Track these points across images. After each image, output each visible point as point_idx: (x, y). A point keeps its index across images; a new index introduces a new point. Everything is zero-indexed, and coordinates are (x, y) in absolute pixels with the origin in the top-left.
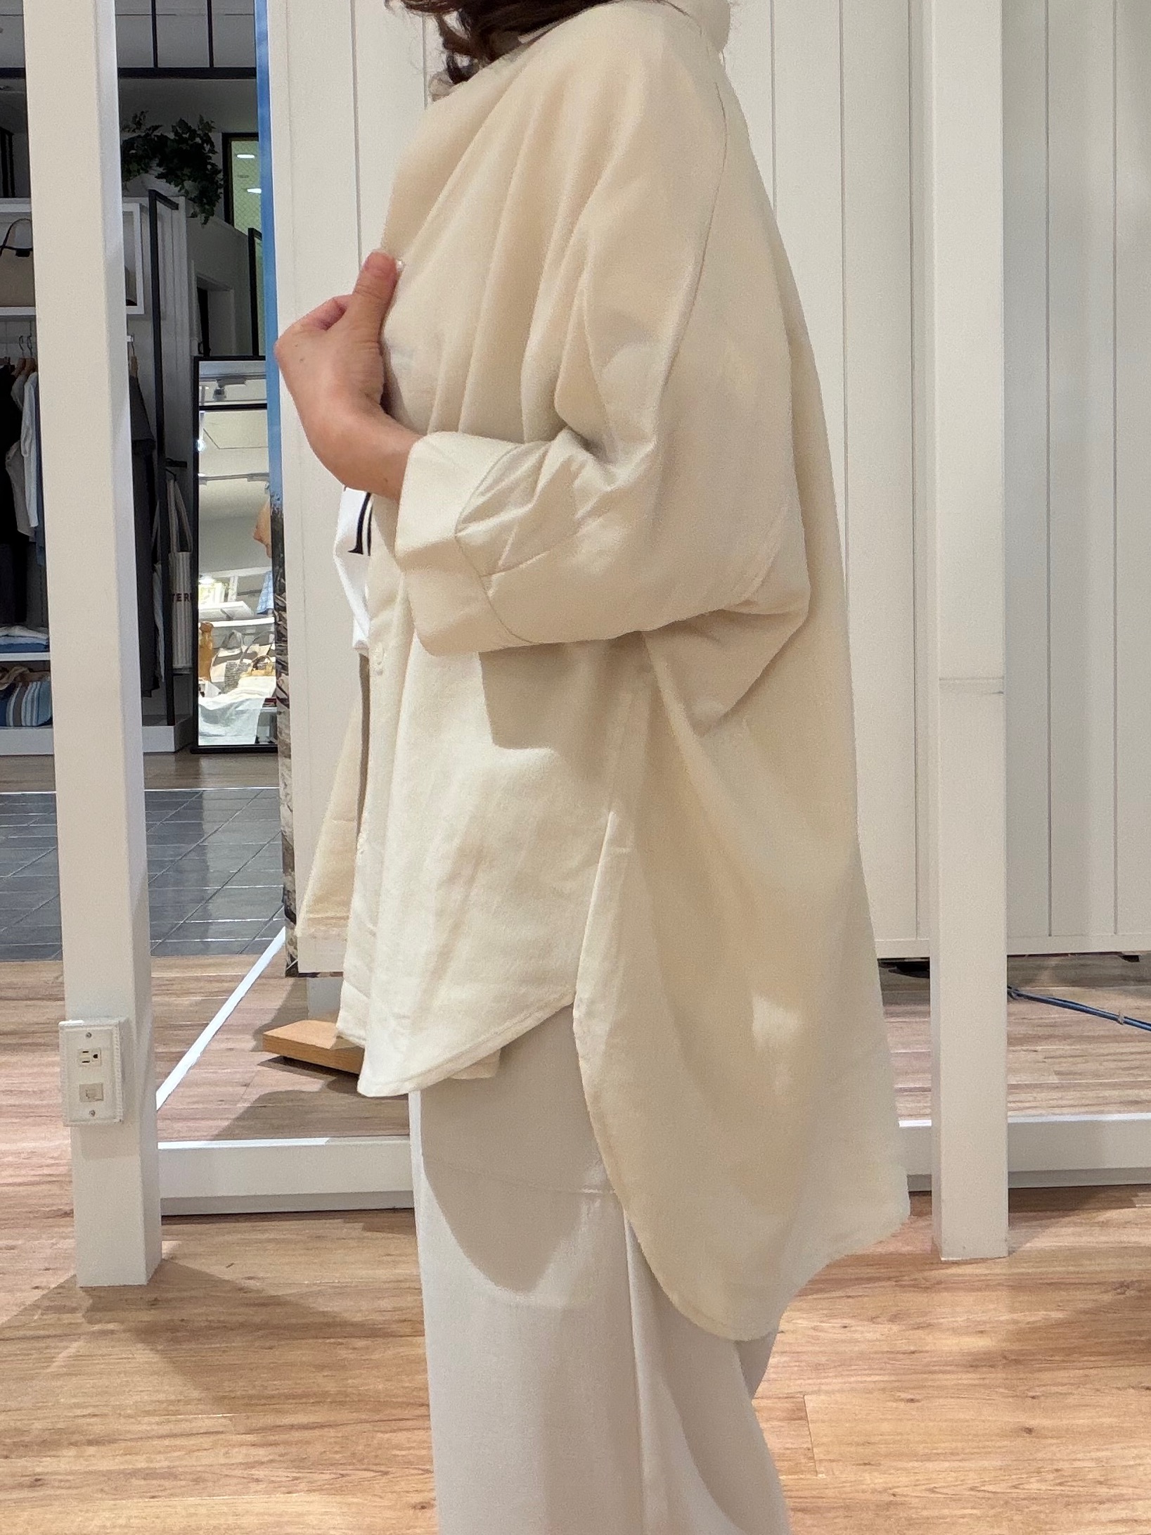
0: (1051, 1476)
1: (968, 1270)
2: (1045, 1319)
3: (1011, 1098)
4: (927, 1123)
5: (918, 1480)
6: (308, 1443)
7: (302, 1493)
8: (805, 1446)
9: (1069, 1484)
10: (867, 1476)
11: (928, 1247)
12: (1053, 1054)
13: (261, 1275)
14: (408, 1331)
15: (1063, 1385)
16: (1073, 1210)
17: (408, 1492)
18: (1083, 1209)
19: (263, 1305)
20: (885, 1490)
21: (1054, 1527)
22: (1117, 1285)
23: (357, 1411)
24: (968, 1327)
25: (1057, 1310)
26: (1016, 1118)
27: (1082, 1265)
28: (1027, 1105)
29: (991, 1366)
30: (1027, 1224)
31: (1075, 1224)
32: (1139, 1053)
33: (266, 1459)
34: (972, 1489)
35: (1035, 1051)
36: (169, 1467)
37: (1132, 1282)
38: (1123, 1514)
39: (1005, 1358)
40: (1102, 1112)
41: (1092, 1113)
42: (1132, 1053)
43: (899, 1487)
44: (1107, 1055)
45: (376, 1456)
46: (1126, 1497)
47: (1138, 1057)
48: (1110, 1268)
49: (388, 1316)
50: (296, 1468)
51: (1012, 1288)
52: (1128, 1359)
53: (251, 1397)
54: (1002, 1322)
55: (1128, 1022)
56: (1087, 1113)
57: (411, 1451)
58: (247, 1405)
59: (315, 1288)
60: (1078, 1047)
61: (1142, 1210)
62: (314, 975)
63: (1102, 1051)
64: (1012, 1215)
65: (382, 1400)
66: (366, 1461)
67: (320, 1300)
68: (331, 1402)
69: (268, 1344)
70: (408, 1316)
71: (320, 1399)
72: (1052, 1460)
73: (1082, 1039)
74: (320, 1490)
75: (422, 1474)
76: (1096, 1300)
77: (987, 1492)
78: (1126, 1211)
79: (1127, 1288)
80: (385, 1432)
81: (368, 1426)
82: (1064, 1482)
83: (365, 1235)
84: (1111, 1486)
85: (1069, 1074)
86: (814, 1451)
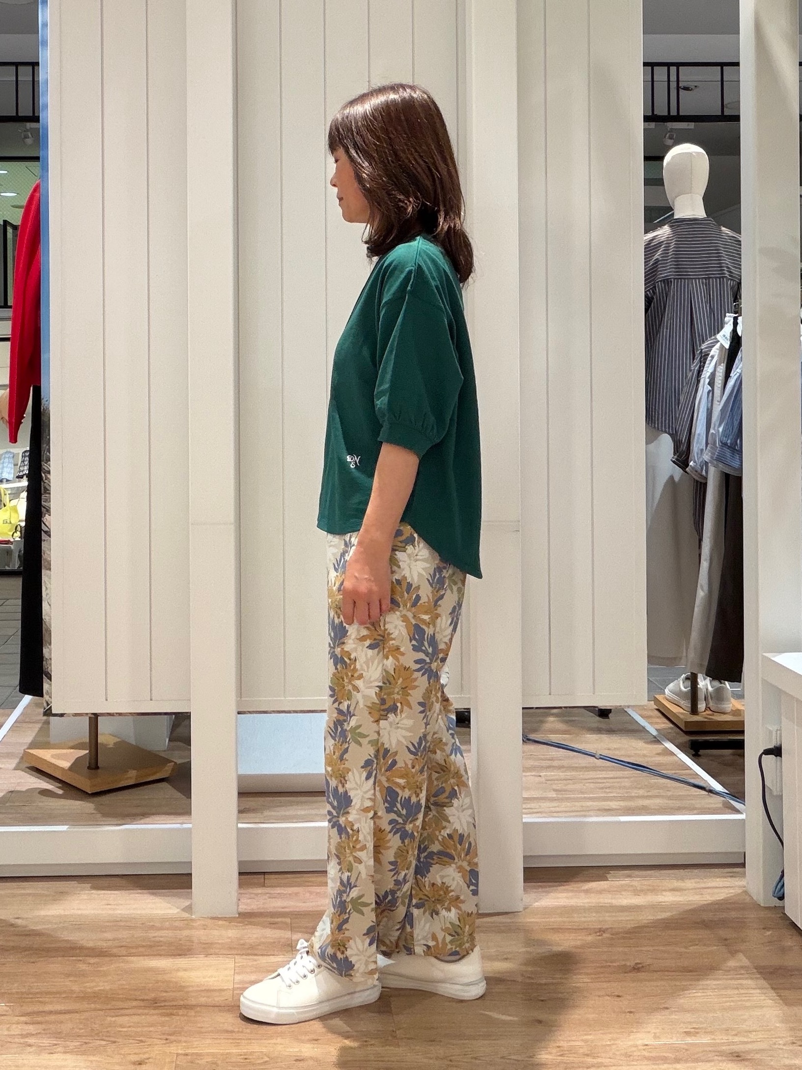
0: (554, 1051)
1: (498, 919)
2: (549, 951)
3: (524, 806)
5: (466, 1052)
6: (62, 1022)
7: (59, 1054)
8: (391, 1029)
9: (568, 1055)
10: (432, 1048)
12: (552, 778)
13: (26, 916)
14: (124, 953)
15: (562, 993)
16: (568, 882)
17: (130, 1054)
18: (571, 882)
19: (29, 935)
20: (445, 1058)
22: (597, 930)
23: (95, 1002)
24: (498, 955)
25: (557, 945)
26: (527, 819)
27: (572, 917)
28: (536, 810)
29: (512, 981)
30: (535, 890)
31: (567, 890)
32: (610, 778)
33: (34, 1033)
34: (502, 1058)
35: (540, 776)
37: (607, 929)
39: (523, 975)
40: (585, 816)
41: (579, 816)
42: (605, 778)
43: (454, 1055)
44: (589, 779)
45: (108, 1031)
46: (605, 1064)
47: (608, 780)
48: (592, 919)
49: (110, 943)
50: (57, 1038)
52: (605, 977)
53: (22, 993)
54: (520, 952)
55: (602, 758)
56: (574, 816)
57: (130, 1029)
58: (19, 998)
59: (62, 925)
60: (569, 774)
61: (613, 882)
62: (62, 715)
63: (585, 777)
64: (526, 884)
65: (109, 996)
66: (100, 1035)
67: (65, 933)
68: (76, 997)
69: (31, 960)
70: (124, 944)
71: (69, 995)
73: (572, 768)
74: (71, 1052)
75: (138, 1043)
76: (582, 940)
77: (514, 1060)
78: (602, 882)
79: (604, 932)
80: (113, 1017)
81: (100, 1012)
82: (562, 1054)
83: (92, 891)
84: (594, 1058)
85: (565, 791)
86: (397, 1033)
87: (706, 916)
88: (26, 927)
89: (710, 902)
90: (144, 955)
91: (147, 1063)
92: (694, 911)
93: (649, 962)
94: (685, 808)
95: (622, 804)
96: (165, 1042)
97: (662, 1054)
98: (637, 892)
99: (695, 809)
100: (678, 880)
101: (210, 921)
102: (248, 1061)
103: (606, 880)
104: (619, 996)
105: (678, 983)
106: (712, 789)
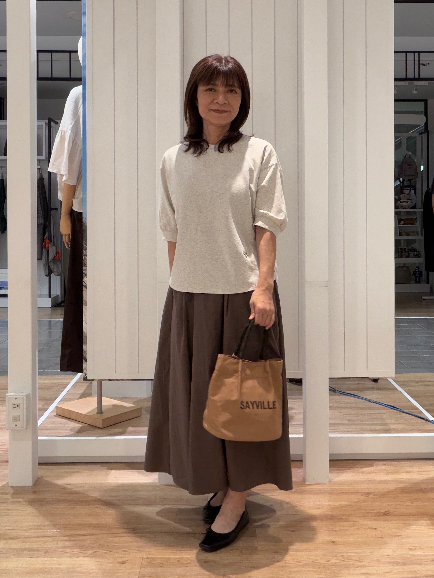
0: (340, 558)
1: (315, 487)
2: (341, 504)
3: (331, 428)
4: (301, 436)
5: (295, 558)
6: (85, 540)
7: (82, 557)
9: (347, 561)
10: (276, 556)
11: (301, 479)
12: (347, 413)
13: (72, 483)
14: (122, 503)
15: (346, 527)
16: (352, 467)
17: (118, 558)
18: (356, 467)
19: (72, 494)
21: (340, 575)
22: (366, 493)
23: (102, 530)
24: (314, 506)
25: (345, 501)
27: (354, 486)
28: (337, 430)
29: (321, 520)
30: (335, 472)
31: (352, 472)
32: (377, 414)
33: (70, 546)
34: (312, 562)
35: (341, 412)
36: (36, 548)
37: (372, 493)
38: (364, 572)
39: (326, 517)
40: (362, 434)
41: (359, 433)
43: (288, 560)
44: (366, 414)
45: (108, 546)
46: (366, 566)
48: (364, 487)
50: (81, 549)
51: (329, 493)
52: (369, 518)
53: (66, 525)
54: (325, 505)
55: (375, 402)
56: (357, 433)
57: (120, 544)
58: (64, 527)
59: (90, 488)
60: (356, 411)
61: (376, 468)
62: (93, 380)
63: (364, 413)
64: (330, 469)
65: (111, 526)
66: (104, 547)
67: (92, 492)
68: (93, 527)
69: (72, 507)
70: (121, 498)
71: (90, 526)
72: (340, 552)
73: (357, 408)
74: (88, 556)
75: (123, 552)
76: (358, 498)
77: (318, 563)
78: (370, 468)
79: (370, 494)
80: (112, 537)
81: (106, 535)
82: (345, 560)
83: (108, 471)
84: (361, 562)
85: (352, 420)
86: (259, 547)
87: (423, 486)
88: (71, 489)
89: (426, 478)
90: (131, 505)
91: (126, 563)
92: (416, 483)
93: (392, 510)
94: (414, 430)
95: (382, 427)
96: (138, 551)
97: (396, 561)
98: (388, 473)
99: (420, 430)
100: (410, 467)
101: (166, 486)
102: (180, 562)
103: (373, 467)
104: (376, 529)
105: (407, 522)
106: (428, 419)
